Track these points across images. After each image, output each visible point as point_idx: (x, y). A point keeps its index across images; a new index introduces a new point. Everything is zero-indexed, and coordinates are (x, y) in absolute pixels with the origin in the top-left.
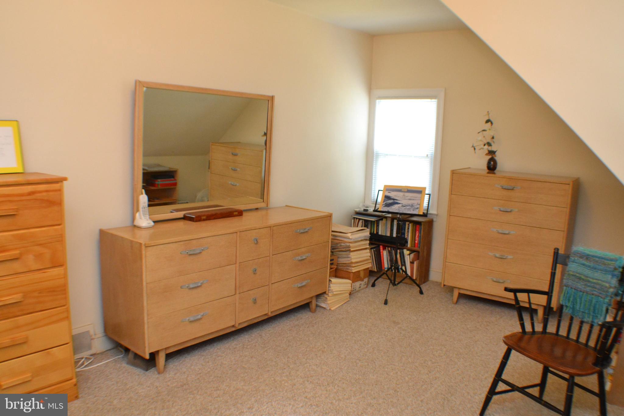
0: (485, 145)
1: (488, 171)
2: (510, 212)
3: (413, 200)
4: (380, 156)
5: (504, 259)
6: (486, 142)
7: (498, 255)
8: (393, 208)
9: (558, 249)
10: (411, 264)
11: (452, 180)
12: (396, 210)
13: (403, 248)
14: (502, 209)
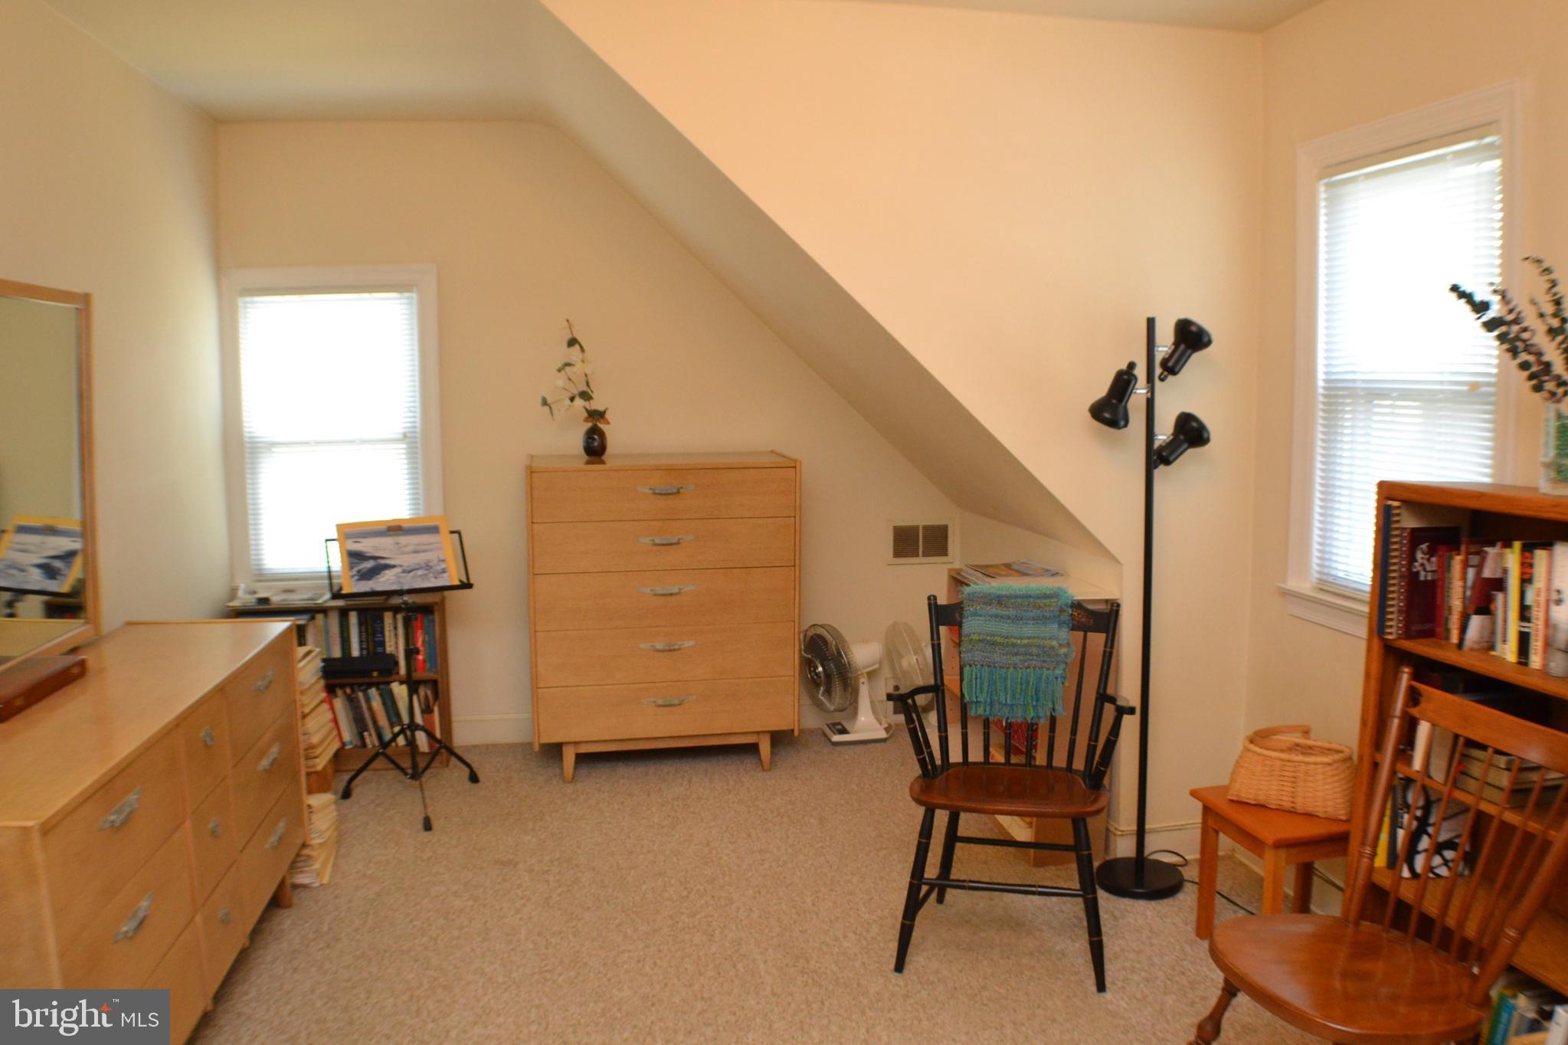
0: (572, 399)
1: (586, 458)
2: (678, 543)
3: (425, 551)
4: (259, 450)
5: (674, 650)
6: (576, 392)
7: (659, 646)
8: (382, 579)
9: (935, 598)
10: (425, 715)
11: (531, 488)
12: (393, 583)
13: (390, 679)
14: (658, 541)
